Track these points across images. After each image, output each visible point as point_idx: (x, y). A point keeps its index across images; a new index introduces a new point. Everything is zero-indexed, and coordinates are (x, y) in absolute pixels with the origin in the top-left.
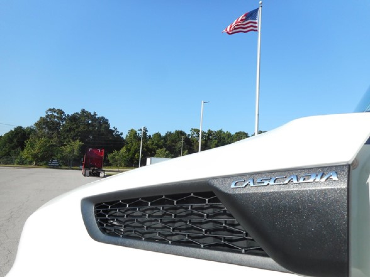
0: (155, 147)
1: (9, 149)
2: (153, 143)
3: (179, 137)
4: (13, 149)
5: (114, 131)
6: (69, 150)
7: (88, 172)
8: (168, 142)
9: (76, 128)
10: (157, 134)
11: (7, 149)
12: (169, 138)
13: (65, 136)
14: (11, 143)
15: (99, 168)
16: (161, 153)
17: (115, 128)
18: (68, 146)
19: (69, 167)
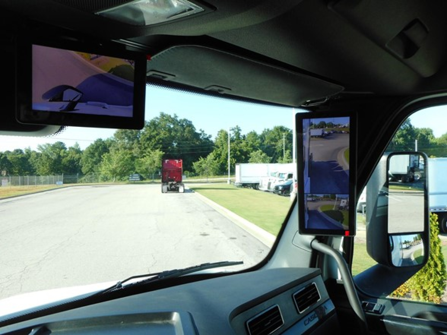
0: (249, 149)
1: (91, 165)
2: (248, 145)
3: (279, 135)
4: (96, 164)
5: (201, 134)
6: (149, 162)
7: (165, 187)
8: (266, 142)
9: (157, 135)
10: (251, 133)
11: (90, 165)
12: (267, 136)
13: (146, 145)
14: (92, 158)
15: (177, 182)
16: (256, 156)
17: (202, 130)
18: (147, 157)
19: (152, 181)
